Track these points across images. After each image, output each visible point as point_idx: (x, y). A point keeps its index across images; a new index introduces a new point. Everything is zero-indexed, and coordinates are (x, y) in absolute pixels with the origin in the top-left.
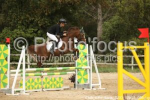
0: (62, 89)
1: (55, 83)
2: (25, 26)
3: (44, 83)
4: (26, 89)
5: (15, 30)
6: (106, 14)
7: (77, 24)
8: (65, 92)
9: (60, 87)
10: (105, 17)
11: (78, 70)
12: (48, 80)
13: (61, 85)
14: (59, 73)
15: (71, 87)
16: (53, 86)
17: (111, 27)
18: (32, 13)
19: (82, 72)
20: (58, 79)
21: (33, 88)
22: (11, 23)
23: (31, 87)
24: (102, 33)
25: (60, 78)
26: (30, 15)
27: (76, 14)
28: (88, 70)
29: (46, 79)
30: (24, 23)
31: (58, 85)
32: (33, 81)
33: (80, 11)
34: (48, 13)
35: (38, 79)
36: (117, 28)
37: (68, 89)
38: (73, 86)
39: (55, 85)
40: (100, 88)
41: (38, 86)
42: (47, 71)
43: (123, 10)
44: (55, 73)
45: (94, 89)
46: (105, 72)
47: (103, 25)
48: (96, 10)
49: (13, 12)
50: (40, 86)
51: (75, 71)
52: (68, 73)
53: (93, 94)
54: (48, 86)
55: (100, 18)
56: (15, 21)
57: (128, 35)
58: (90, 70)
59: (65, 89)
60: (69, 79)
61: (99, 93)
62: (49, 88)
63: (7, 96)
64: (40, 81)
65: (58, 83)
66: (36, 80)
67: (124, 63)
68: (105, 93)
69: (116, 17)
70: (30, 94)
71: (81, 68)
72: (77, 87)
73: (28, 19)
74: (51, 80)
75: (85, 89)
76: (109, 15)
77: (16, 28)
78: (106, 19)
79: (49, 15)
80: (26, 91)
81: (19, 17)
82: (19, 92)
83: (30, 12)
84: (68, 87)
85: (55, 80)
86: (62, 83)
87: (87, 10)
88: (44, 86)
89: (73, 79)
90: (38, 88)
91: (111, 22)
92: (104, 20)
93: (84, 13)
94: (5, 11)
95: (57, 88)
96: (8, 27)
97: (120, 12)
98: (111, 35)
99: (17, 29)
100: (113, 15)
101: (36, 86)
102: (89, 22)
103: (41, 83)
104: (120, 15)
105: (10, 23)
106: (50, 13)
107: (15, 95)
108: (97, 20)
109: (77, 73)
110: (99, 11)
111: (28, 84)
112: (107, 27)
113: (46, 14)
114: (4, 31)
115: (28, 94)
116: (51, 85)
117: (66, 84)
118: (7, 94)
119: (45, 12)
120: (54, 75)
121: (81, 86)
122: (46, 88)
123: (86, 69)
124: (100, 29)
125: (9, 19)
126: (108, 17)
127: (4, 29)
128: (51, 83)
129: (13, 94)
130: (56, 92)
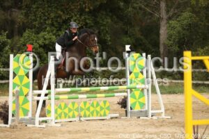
0: (108, 117)
1: (98, 109)
2: (56, 27)
3: (82, 109)
4: (56, 118)
5: (42, 34)
6: (172, 10)
7: (131, 24)
8: (113, 122)
9: (105, 115)
10: (171, 14)
11: (131, 91)
12: (88, 106)
13: (107, 112)
14: (103, 95)
15: (121, 115)
16: (95, 113)
17: (180, 29)
18: (67, 9)
19: (137, 93)
20: (102, 104)
21: (65, 117)
22: (36, 23)
23: (63, 115)
24: (166, 36)
25: (105, 102)
26: (62, 10)
27: (130, 9)
28: (145, 91)
29: (85, 103)
30: (55, 23)
31: (102, 113)
32: (66, 105)
33: (135, 5)
34: (89, 8)
35: (73, 103)
36: (188, 29)
37: (116, 118)
38: (125, 113)
39: (97, 113)
40: (163, 116)
42: (87, 92)
43: (197, 4)
44: (98, 95)
45: (154, 118)
46: (170, 93)
47: (168, 25)
48: (158, 5)
49: (38, 8)
50: (76, 114)
51: (127, 92)
52: (116, 94)
53: (153, 124)
54: (88, 113)
55: (164, 14)
56: (42, 21)
57: (203, 39)
58: (148, 91)
59: (112, 118)
60: (118, 103)
61: (162, 123)
62: (89, 116)
63: (29, 128)
64: (76, 106)
65: (102, 108)
66: (70, 106)
68: (170, 123)
69: (186, 14)
70: (62, 125)
71: (135, 88)
72: (129, 115)
73: (60, 16)
74: (92, 105)
75: (141, 118)
76: (176, 11)
77: (44, 30)
78: (173, 16)
79: (90, 12)
80: (56, 121)
81: (47, 14)
82: (46, 122)
83: (63, 7)
84: (117, 115)
85: (98, 104)
86: (108, 108)
87: (145, 3)
88: (82, 113)
89: (124, 104)
90: (74, 117)
91: (179, 21)
92: (170, 18)
93: (140, 8)
94: (26, 6)
95: (101, 116)
96: (31, 29)
97: (192, 7)
98: (180, 39)
100: (182, 12)
101: (71, 114)
102: (148, 21)
103: (77, 110)
104: (193, 12)
105: (34, 23)
106: (91, 8)
107: (41, 126)
108: (160, 19)
109: (129, 95)
110: (163, 5)
111: (59, 111)
112: (174, 28)
113: (87, 10)
114: (26, 34)
115: (59, 125)
116: (92, 113)
117: (115, 111)
118: (29, 125)
119: (85, 8)
120: (96, 97)
121: (135, 113)
122: (85, 116)
123: (143, 90)
124: (163, 31)
125: (33, 18)
126: (175, 14)
127: (25, 31)
128: (92, 109)
129: (37, 125)
130: (99, 122)
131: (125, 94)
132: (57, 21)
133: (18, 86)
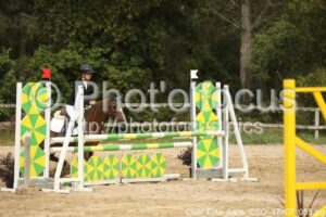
0: (163, 179)
1: (149, 166)
2: (84, 42)
3: (124, 166)
4: (86, 180)
5: (63, 52)
6: (259, 17)
7: (196, 39)
8: (170, 186)
9: (159, 175)
10: (258, 23)
11: (198, 139)
12: (133, 161)
13: (162, 170)
14: (157, 145)
15: (182, 176)
16: (144, 173)
17: (271, 46)
18: (100, 14)
19: (207, 143)
20: (154, 158)
21: (99, 177)
22: (54, 37)
23: (96, 175)
24: (250, 57)
25: (159, 156)
26: (94, 17)
27: (196, 16)
28: (220, 139)
29: (129, 157)
30: (82, 36)
31: (154, 172)
32: (100, 161)
33: (204, 10)
34: (133, 14)
35: (111, 157)
36: (283, 47)
37: (176, 179)
38: (188, 172)
39: (147, 171)
40: (246, 177)
41: (112, 173)
42: (131, 141)
43: (297, 9)
44: (149, 145)
45: (233, 180)
46: (255, 143)
47: (252, 40)
48: (238, 9)
49: (57, 13)
50: (116, 173)
51: (192, 141)
52: (176, 144)
53: (230, 189)
54: (133, 172)
55: (247, 24)
56: (63, 33)
57: (307, 62)
58: (224, 139)
59: (169, 180)
60: (179, 158)
61: (244, 189)
62: (135, 177)
63: (45, 194)
64: (116, 161)
65: (154, 165)
66: (107, 161)
67: (298, 122)
68: (256, 188)
69: (281, 24)
70: (94, 190)
71: (205, 135)
72: (195, 175)
73: (89, 26)
74: (140, 160)
75: (213, 180)
76: (265, 20)
77: (64, 46)
78: (260, 27)
79: (135, 20)
80: (86, 184)
81: (70, 22)
82: (70, 185)
83: (94, 13)
84: (177, 175)
85: (148, 159)
86: (163, 165)
87: (219, 7)
88: (125, 172)
89: (187, 158)
90: (112, 177)
91: (269, 34)
92: (255, 30)
93: (211, 15)
94: (39, 10)
95: (152, 176)
96: (47, 44)
97: (290, 13)
98: (270, 62)
99: (66, 49)
100: (274, 20)
101: (107, 174)
102: (223, 34)
103: (117, 167)
104: (292, 20)
105: (51, 36)
106: (137, 14)
107: (62, 191)
108: (240, 31)
109: (195, 146)
110: (245, 10)
111: (90, 169)
112: (262, 45)
113: (130, 17)
114: (38, 52)
115: (89, 190)
116: (140, 172)
117: (173, 169)
118: (44, 190)
119: (128, 13)
120: (146, 148)
121: (204, 172)
122: (129, 176)
123: (216, 137)
124: (246, 50)
125: (49, 28)
126: (265, 23)
127: (37, 47)
128: (139, 166)
129: (57, 189)
130: (150, 185)
131: (189, 144)
132: (84, 33)
133: (29, 130)
